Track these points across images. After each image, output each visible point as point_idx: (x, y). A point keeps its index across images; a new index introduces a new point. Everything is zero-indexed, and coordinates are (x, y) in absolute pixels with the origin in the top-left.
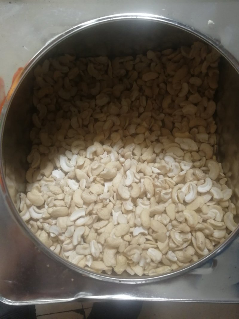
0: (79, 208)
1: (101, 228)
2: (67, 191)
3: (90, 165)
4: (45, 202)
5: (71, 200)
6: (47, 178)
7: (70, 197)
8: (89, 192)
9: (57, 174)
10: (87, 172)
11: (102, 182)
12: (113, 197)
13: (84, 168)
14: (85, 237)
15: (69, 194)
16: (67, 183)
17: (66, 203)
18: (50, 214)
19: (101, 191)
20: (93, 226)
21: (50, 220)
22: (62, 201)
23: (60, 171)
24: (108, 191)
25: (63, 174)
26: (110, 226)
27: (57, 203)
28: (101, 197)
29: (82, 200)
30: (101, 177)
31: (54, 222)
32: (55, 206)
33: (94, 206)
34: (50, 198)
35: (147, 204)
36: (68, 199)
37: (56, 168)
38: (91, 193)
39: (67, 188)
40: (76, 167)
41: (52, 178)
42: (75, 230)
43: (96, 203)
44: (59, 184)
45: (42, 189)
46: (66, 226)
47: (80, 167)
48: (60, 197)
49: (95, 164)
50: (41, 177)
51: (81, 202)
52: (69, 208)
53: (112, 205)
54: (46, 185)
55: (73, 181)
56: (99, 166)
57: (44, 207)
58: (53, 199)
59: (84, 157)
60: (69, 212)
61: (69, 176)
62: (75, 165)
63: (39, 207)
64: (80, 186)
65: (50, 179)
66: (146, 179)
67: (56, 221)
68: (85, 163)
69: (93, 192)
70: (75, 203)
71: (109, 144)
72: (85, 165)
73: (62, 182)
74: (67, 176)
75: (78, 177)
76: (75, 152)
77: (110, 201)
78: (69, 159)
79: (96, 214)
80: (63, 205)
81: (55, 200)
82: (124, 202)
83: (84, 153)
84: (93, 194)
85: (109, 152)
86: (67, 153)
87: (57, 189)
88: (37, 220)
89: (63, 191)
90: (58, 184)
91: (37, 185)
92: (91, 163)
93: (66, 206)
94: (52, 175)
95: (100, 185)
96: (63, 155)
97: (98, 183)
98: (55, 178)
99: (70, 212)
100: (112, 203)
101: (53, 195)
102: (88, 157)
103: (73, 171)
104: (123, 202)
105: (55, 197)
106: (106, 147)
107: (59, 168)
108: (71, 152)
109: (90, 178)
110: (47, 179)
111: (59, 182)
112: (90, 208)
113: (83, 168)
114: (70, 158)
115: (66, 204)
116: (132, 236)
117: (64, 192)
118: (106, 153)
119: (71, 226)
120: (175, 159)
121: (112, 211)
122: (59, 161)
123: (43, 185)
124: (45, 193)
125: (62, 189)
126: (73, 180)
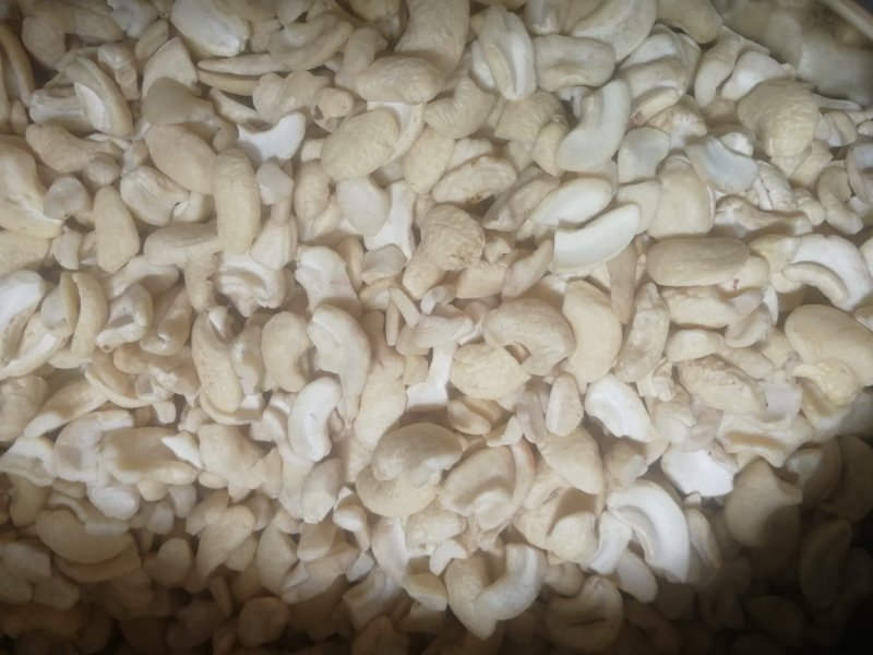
0: (588, 279)
1: (474, 161)
2: (654, 374)
3: (522, 510)
4: (780, 326)
5: (631, 320)
6: (761, 459)
7: (637, 337)
8: (529, 360)
9: (708, 476)
10: (536, 473)
11: (457, 408)
12: (402, 322)
13: (554, 494)
14: (556, 118)
15: (641, 353)
16: (653, 422)
17: (662, 305)
18: (755, 254)
19: (464, 361)
20: (513, 177)
21: (751, 225)
22: (682, 319)
23: (687, 490)
24: (429, 356)
25: (673, 469)
26: (424, 173)
27: (713, 312)
28: (464, 330)
29: (570, 319)
30: (466, 436)
31: (730, 216)
32: (726, 297)
33: (504, 282)
34: (750, 340)
35: (234, 279)
36: (650, 326)
37: (713, 508)
38: (518, 354)
39: (654, 394)
40: (599, 507)
41: (733, 456)
42: (615, 158)
43: (497, 301)
44: (700, 417)
45: (794, 398)
46: (666, 182)
47: (575, 503)
48: (693, 345)
49: (491, 510)
50: (795, 465)
51: (575, 309)
52: (646, 279)
53: (408, 282)
54: (776, 418)
55: (616, 428)
56: (468, 498)
57: (782, 297)
58: (732, 331)
59: (553, 553)
60: (643, 259)
61: (637, 458)
62: (604, 515)
63: (811, 297)
64: (583, 398)
65: (745, 452)
66: (231, 406)
67: (720, 220)
68: (547, 520)
69: (507, 356)
70: (608, 305)
71: (415, 612)
72: (550, 510)
73: (679, 426)
74: (652, 459)
75: (589, 448)
76: (600, 588)
77: (417, 303)
78: (635, 548)
79: (490, 235)
80: (678, 298)
81: (722, 331)
82: (347, 291)
83: (553, 578)
84: (510, 349)
85: (419, 568)
86: (645, 590)
87: (710, 388)
88: (826, 230)
89: (676, 374)
90: (706, 417)
91: (826, 425)
92: (517, 515)
93: (660, 288)
94: (736, 470)
95: (473, 394)
96: (670, 579)
97: (484, 407)
98: (720, 455)
99: (638, 256)
100: (407, 293)
101: (735, 359)
102: (531, 552)
103: (617, 482)
104: (355, 296)
105: (724, 347)
106: (431, 600)
107: (693, 506)
108: (627, 588)
109: (524, 437)
110: (761, 450)
111: (697, 431)
112: (525, 273)
113: (561, 493)
114: (632, 555)
115: (663, 299)
116: (313, 112)
117: (667, 368)
118: (437, 567)
119: (636, 182)
120: (85, 500)
121: (414, 254)
122: (693, 548)
123: (788, 420)
124: (780, 375)
125: (679, 389)
126: (618, 434)
